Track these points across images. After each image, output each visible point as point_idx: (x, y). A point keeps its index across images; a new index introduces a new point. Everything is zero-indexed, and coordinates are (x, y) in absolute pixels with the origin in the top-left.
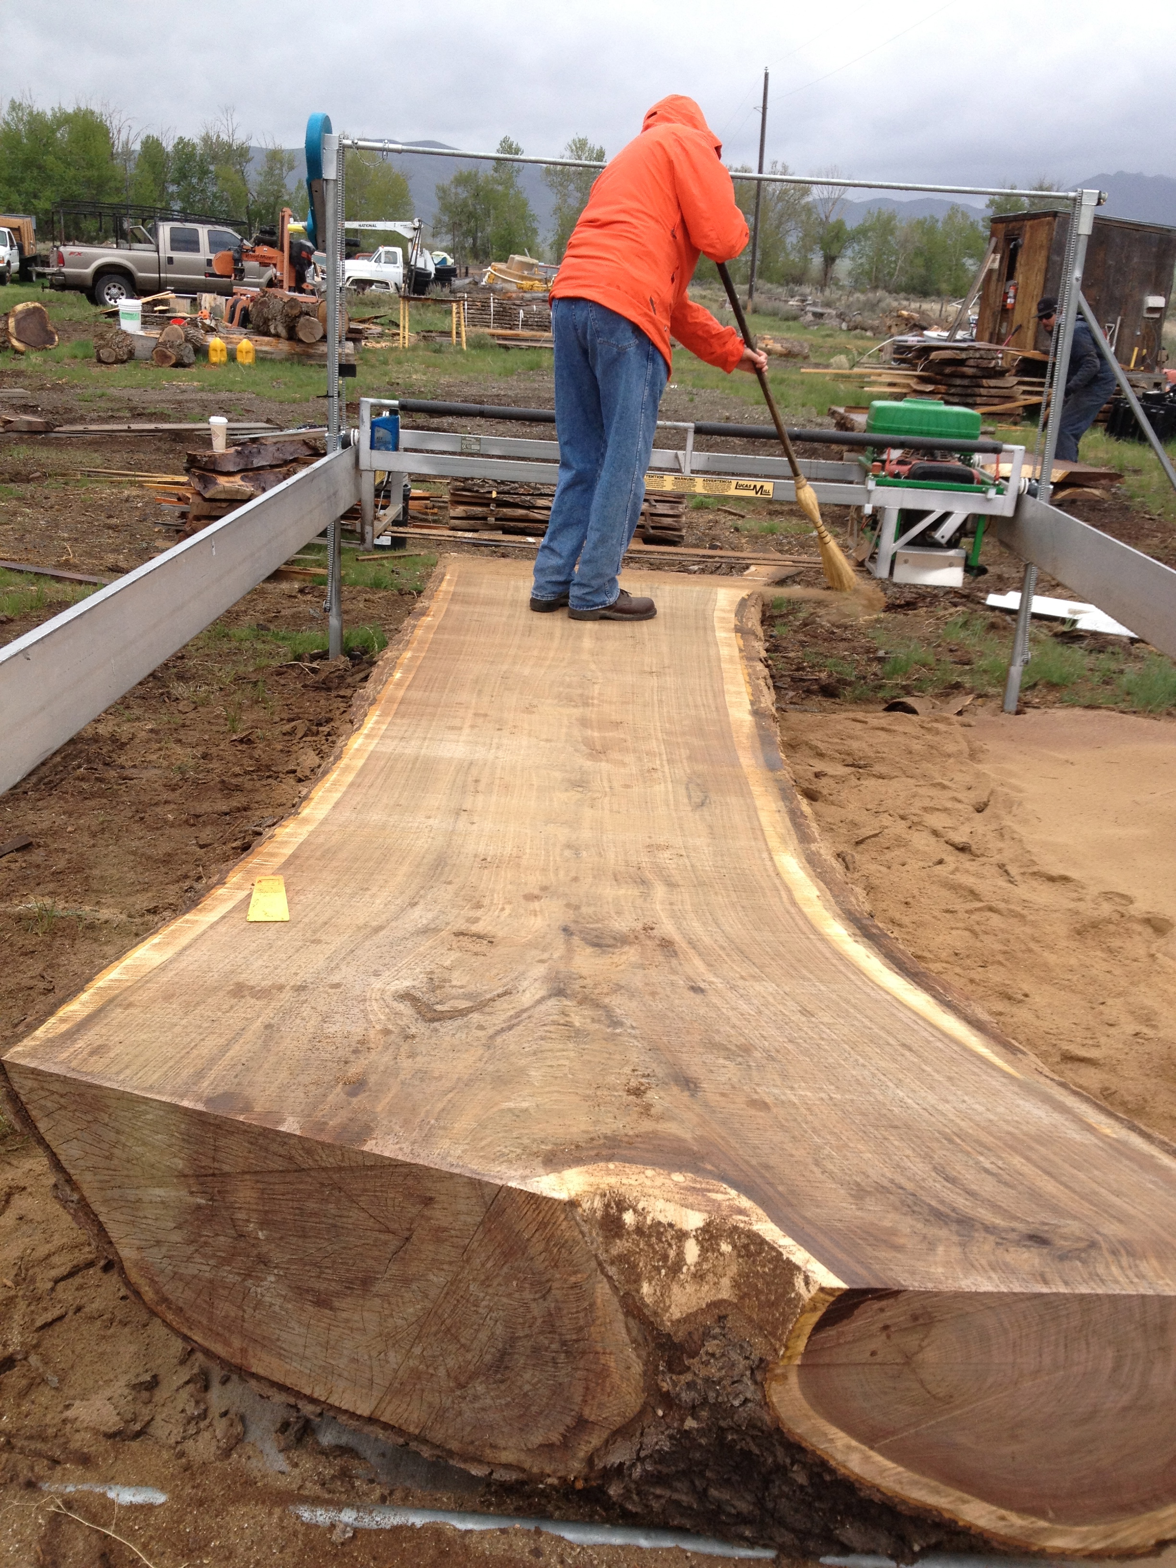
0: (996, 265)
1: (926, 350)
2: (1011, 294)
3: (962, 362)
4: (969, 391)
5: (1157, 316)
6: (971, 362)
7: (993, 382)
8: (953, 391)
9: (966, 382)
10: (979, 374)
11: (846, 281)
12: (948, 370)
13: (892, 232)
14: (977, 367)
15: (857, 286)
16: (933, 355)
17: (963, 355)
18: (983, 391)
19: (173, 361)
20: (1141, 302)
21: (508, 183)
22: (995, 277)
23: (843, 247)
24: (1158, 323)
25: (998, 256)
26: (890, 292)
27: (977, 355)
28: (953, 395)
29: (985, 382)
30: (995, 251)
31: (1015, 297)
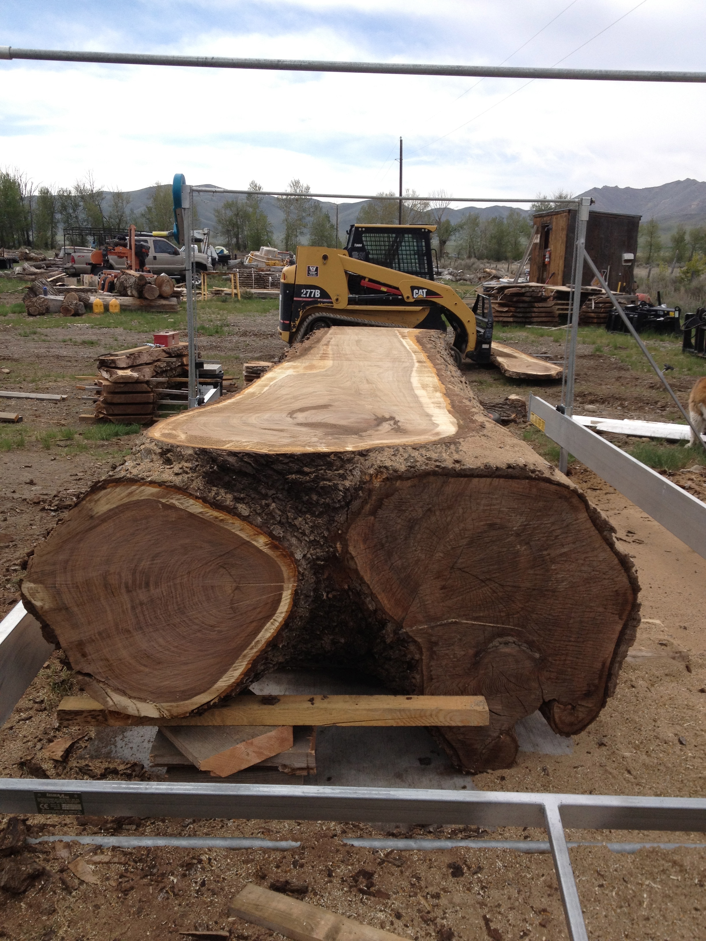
0: (538, 241)
1: (502, 289)
2: (547, 256)
3: (523, 294)
4: (528, 310)
5: (630, 264)
6: (528, 294)
7: (540, 305)
8: (518, 310)
9: (526, 305)
10: (533, 300)
11: (453, 255)
12: (515, 299)
13: (477, 225)
14: (531, 296)
15: (459, 256)
16: (506, 291)
17: (523, 290)
18: (535, 310)
19: (73, 313)
20: (621, 257)
21: (255, 207)
22: (538, 247)
23: (450, 235)
24: (631, 268)
25: (539, 236)
26: (478, 259)
27: (531, 290)
28: (519, 312)
29: (536, 305)
30: (537, 233)
31: (550, 257)
